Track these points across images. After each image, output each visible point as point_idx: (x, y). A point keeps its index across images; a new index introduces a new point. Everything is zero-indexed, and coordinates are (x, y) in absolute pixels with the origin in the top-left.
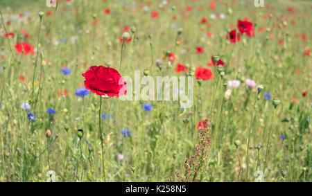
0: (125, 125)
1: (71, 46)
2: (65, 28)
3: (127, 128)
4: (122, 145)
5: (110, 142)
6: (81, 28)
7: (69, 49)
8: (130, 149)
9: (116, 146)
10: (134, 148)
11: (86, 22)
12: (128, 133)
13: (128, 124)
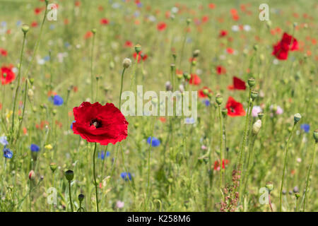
0: (126, 165)
1: (58, 65)
2: (50, 43)
3: (129, 168)
4: (122, 189)
5: (107, 188)
6: (71, 43)
7: (56, 68)
8: (132, 196)
9: (114, 190)
10: (137, 193)
11: (77, 36)
12: (130, 175)
13: (130, 163)
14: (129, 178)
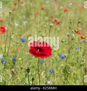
0: (51, 66)
1: (24, 26)
2: (20, 17)
3: (52, 68)
4: (49, 76)
5: (43, 76)
6: (29, 17)
7: (23, 27)
8: (53, 79)
9: (46, 77)
10: (55, 78)
11: (31, 14)
12: (53, 70)
13: (53, 66)
14: (52, 72)
